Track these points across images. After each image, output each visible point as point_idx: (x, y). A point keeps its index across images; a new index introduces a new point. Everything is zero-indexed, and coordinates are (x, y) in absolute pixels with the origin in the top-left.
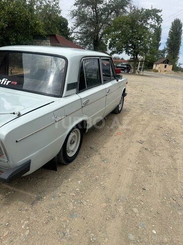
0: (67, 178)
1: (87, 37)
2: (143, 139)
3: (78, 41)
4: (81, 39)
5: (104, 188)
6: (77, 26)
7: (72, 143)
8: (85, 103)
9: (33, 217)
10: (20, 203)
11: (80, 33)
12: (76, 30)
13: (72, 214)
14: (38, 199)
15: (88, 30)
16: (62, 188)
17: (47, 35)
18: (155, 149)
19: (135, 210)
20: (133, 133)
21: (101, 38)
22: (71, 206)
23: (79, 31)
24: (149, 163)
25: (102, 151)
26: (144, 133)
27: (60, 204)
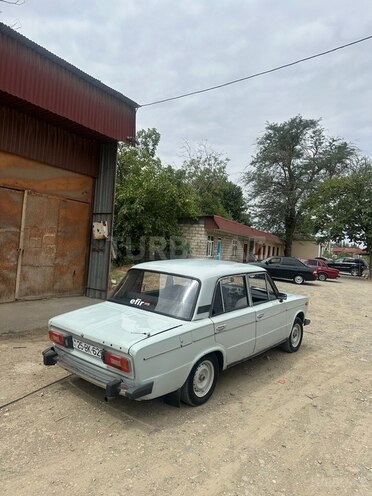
0: (190, 419)
1: (272, 213)
2: (317, 393)
3: (256, 220)
4: (261, 216)
5: (233, 437)
6: (255, 197)
7: (202, 379)
8: (220, 329)
9: (149, 443)
10: (138, 430)
11: (259, 207)
12: (252, 203)
13: (187, 449)
14: (156, 431)
15: (274, 202)
16: (183, 427)
17: (200, 218)
18: (329, 408)
19: (262, 461)
20: (306, 384)
21: (299, 213)
22: (189, 443)
23: (258, 204)
24: (309, 422)
25: (246, 400)
26: (323, 385)
27: (178, 439)
